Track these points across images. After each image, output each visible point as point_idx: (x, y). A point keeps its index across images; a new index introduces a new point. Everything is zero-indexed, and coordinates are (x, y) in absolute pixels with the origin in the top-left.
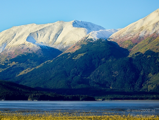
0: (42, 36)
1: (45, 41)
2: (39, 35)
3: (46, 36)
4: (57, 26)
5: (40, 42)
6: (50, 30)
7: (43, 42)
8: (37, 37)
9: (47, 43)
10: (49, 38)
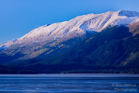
0: (93, 23)
1: (95, 27)
2: (91, 23)
3: (96, 23)
4: (107, 15)
5: (91, 28)
6: (101, 18)
7: (93, 28)
8: (89, 24)
9: (95, 28)
10: (98, 25)
